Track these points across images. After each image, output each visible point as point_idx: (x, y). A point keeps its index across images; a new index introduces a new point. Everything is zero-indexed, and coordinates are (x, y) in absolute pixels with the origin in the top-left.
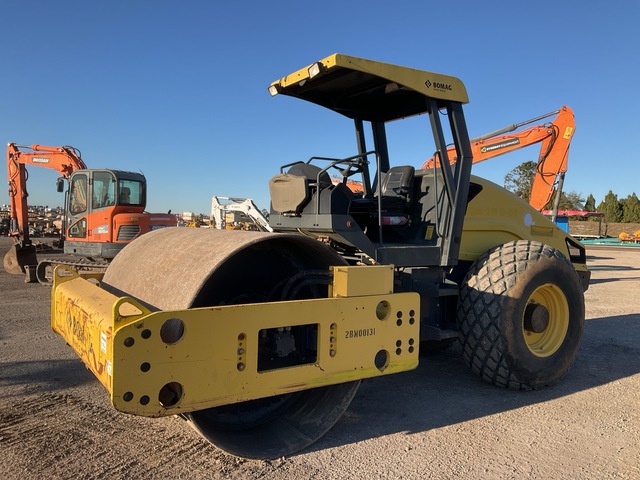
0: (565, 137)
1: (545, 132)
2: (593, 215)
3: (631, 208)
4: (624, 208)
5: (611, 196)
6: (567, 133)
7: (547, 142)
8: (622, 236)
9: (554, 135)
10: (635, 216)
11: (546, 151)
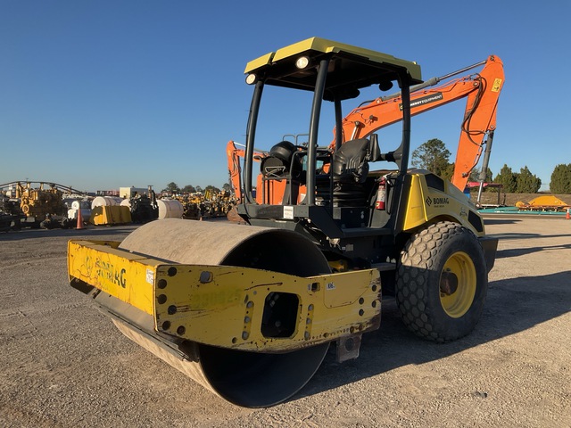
0: (494, 90)
1: (470, 84)
2: (492, 186)
3: (524, 180)
4: (519, 180)
5: (506, 170)
6: (495, 85)
7: (473, 96)
8: (518, 204)
9: (481, 89)
10: (527, 187)
11: (472, 107)
